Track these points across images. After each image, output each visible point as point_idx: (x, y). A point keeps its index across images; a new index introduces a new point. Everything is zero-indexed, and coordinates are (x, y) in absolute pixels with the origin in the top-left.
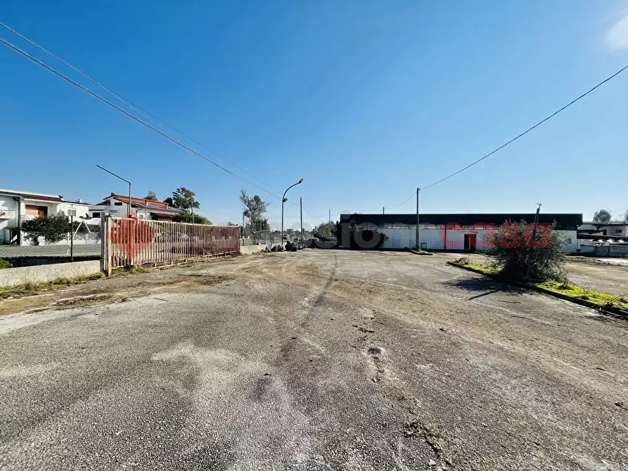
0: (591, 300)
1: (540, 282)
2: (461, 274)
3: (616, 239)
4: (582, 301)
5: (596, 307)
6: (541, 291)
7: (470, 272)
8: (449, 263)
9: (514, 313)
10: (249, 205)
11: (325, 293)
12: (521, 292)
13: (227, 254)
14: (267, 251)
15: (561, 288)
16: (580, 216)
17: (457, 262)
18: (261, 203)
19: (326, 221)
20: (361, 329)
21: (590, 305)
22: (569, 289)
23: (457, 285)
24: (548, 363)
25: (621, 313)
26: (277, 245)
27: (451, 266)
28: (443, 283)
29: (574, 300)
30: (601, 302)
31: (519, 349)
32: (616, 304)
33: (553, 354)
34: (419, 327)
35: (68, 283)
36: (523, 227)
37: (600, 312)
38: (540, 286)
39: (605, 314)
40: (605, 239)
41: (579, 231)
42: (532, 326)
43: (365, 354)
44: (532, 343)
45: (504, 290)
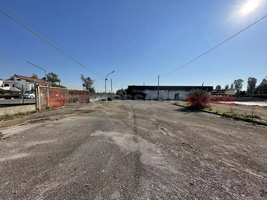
0: (219, 113)
1: (203, 109)
2: (178, 107)
3: (223, 95)
4: (216, 113)
5: (220, 115)
6: (204, 111)
7: (180, 107)
8: (172, 104)
9: (198, 118)
10: (85, 81)
11: (135, 115)
12: (198, 112)
13: (85, 102)
14: (100, 101)
15: (210, 110)
16: (212, 87)
17: (174, 103)
18: (91, 81)
19: (120, 89)
20: (155, 124)
21: (219, 115)
22: (212, 110)
23: (178, 111)
24: (212, 129)
25: (227, 116)
26: (104, 98)
27: (173, 105)
28: (173, 110)
29: (214, 113)
30: (222, 113)
31: (202, 126)
32: (226, 114)
33: (212, 127)
34: (172, 122)
35: (24, 114)
36: (198, 90)
37: (221, 116)
38: (204, 110)
39: (223, 116)
40: (220, 95)
41: (212, 92)
42: (205, 121)
43: (160, 130)
44: (206, 124)
45: (193, 111)
